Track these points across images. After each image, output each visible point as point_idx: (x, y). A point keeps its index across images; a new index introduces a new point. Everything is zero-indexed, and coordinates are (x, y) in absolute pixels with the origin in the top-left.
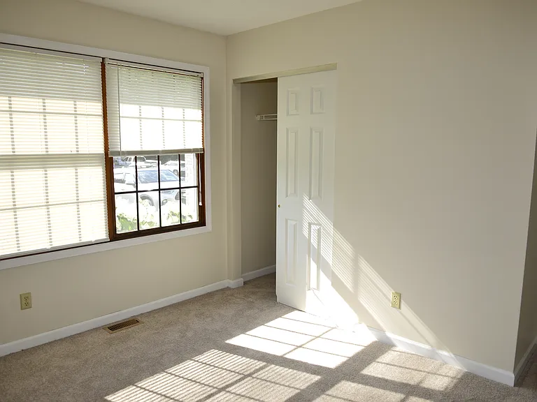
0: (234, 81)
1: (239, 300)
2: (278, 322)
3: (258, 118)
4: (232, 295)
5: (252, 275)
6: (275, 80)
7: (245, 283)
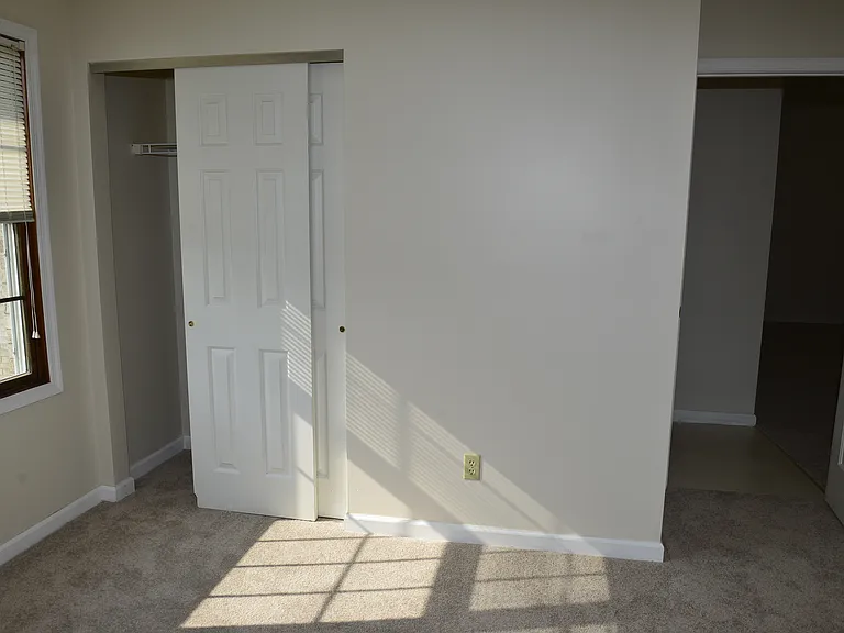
0: (92, 66)
1: (145, 524)
2: (257, 553)
3: (137, 149)
4: (125, 517)
5: (144, 465)
6: (169, 74)
7: (138, 484)
